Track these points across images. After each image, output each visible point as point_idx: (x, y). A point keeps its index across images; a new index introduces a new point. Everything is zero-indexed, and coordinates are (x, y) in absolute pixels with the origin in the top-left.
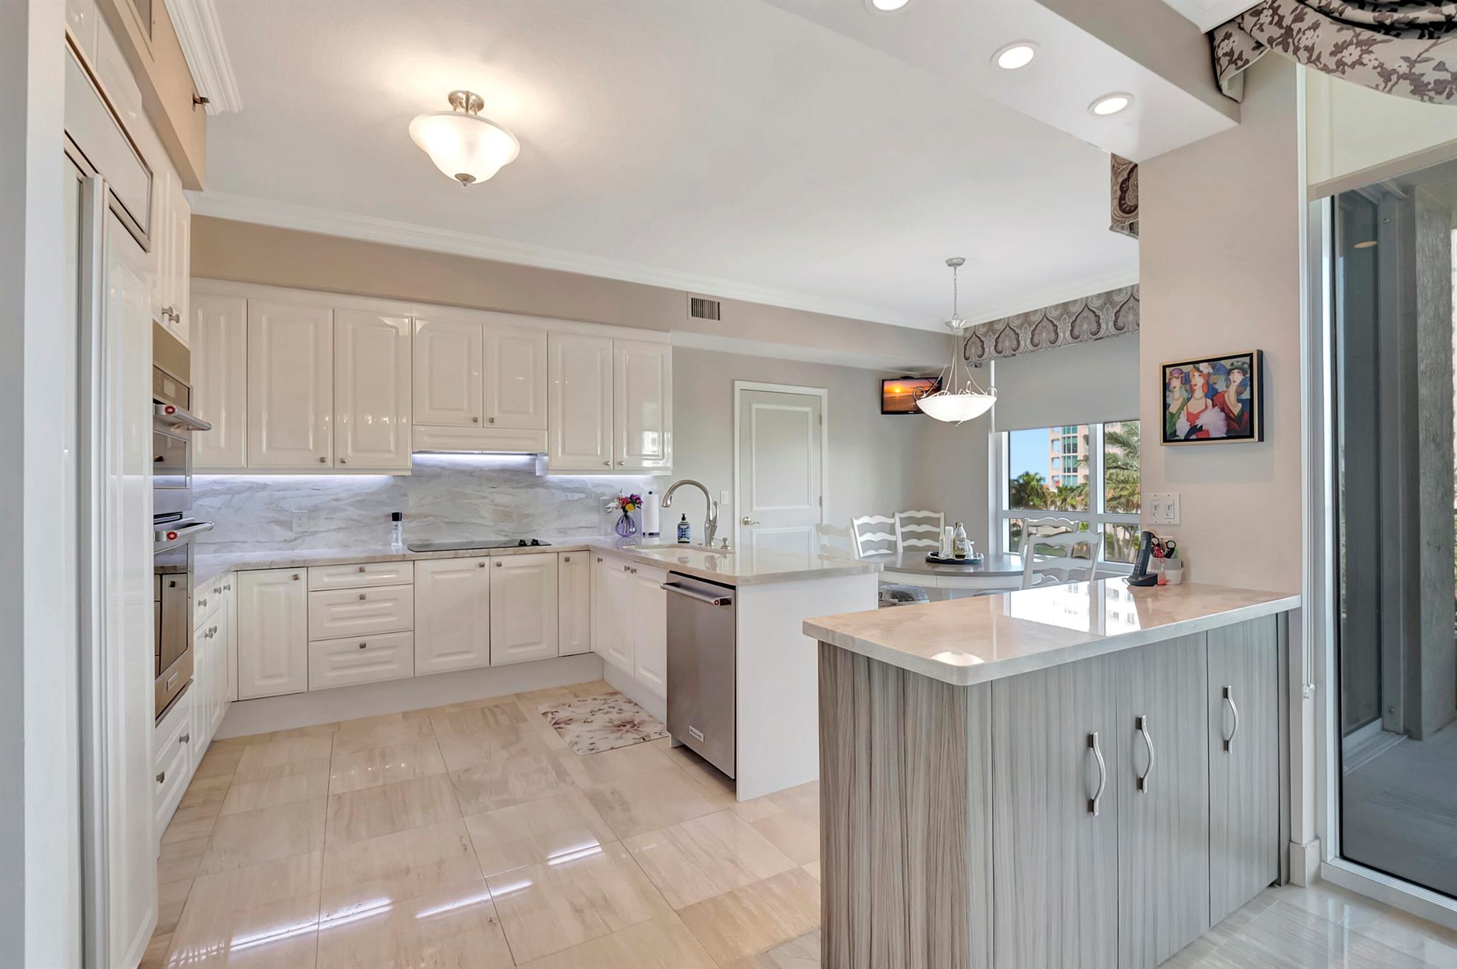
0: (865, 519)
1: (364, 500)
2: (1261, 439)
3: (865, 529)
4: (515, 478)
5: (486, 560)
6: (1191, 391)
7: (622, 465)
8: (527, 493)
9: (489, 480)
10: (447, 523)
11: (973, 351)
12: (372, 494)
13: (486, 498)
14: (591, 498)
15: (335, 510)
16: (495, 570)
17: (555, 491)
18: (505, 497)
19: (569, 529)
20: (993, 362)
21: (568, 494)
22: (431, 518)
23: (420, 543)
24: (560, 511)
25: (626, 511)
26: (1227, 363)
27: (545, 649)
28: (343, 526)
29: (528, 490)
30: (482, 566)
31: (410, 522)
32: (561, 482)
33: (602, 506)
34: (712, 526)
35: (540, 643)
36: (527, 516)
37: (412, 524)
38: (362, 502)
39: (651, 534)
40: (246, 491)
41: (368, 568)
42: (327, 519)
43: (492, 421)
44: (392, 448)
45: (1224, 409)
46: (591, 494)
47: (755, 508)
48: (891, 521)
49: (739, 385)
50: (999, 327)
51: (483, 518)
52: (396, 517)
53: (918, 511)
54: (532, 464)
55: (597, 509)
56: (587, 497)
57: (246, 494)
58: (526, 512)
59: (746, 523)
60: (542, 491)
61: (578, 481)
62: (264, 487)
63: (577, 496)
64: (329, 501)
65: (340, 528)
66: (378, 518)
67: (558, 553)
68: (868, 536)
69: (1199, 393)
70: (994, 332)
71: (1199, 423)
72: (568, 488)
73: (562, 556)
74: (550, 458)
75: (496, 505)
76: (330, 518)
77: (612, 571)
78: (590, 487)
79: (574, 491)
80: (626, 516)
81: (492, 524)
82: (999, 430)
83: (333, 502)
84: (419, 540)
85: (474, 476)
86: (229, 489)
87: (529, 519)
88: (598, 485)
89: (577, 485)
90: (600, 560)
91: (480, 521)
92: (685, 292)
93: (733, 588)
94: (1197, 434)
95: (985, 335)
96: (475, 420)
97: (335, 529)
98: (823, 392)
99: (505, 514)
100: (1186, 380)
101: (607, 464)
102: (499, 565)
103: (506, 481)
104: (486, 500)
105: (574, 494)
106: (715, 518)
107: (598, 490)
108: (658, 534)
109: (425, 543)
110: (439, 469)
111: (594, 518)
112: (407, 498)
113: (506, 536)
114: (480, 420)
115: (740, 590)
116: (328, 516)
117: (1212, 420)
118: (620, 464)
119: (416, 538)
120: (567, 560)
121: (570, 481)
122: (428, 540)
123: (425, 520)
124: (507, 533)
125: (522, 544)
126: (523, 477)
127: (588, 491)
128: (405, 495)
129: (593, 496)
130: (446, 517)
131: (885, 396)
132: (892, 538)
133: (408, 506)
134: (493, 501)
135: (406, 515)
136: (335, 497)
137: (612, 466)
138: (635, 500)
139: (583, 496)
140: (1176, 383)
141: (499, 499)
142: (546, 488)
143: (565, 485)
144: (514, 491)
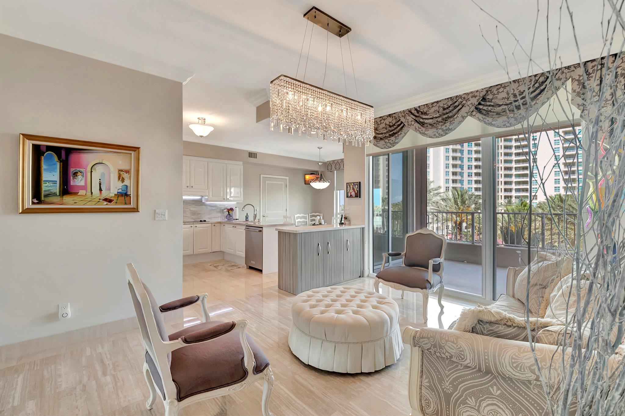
0: (298, 215)
2: (360, 197)
3: (298, 218)
5: (193, 225)
6: (350, 188)
7: (229, 199)
11: (329, 168)
16: (195, 228)
17: (208, 207)
18: (194, 208)
19: (214, 217)
20: (335, 171)
21: (212, 208)
24: (210, 212)
25: (229, 212)
26: (355, 183)
27: (208, 250)
29: (200, 206)
30: (192, 227)
33: (222, 211)
34: (255, 216)
35: (207, 248)
36: (200, 214)
39: (236, 219)
43: (192, 187)
45: (355, 192)
47: (266, 212)
48: (306, 215)
49: (262, 176)
50: (336, 162)
51: (187, 214)
53: (315, 213)
54: (201, 199)
55: (220, 212)
59: (264, 216)
60: (204, 207)
61: (214, 204)
63: (214, 208)
68: (299, 220)
69: (351, 189)
70: (335, 163)
71: (351, 194)
73: (213, 224)
74: (207, 197)
75: (191, 211)
77: (228, 228)
78: (218, 206)
80: (229, 214)
81: (190, 216)
82: (337, 190)
87: (202, 215)
88: (220, 205)
90: (224, 225)
92: (246, 151)
93: (262, 228)
94: (351, 196)
95: (332, 163)
96: (188, 187)
98: (287, 178)
99: (194, 213)
100: (350, 186)
101: (224, 199)
102: (196, 227)
103: (194, 204)
106: (256, 214)
107: (221, 207)
108: (238, 219)
111: (219, 215)
113: (196, 219)
114: (189, 187)
115: (264, 228)
117: (353, 194)
120: (214, 225)
121: (212, 204)
125: (201, 221)
126: (199, 203)
129: (219, 208)
131: (306, 179)
132: (306, 220)
134: (190, 209)
137: (226, 200)
138: (232, 209)
139: (216, 208)
140: (348, 186)
141: (192, 209)
142: (206, 206)
143: (211, 205)
144: (196, 207)
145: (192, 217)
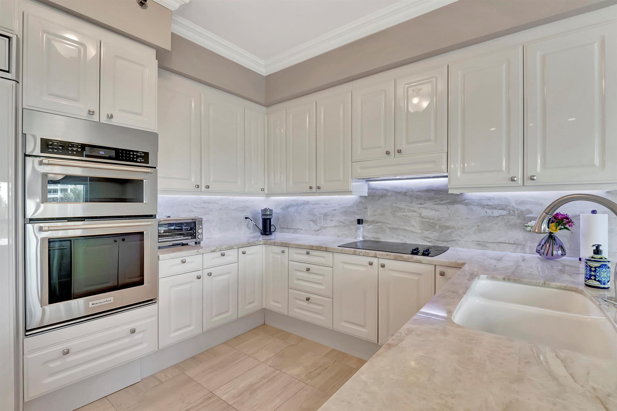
1: (346, 211)
4: (438, 196)
5: (375, 261)
7: (534, 180)
8: (448, 208)
9: (418, 198)
10: (389, 228)
12: (350, 207)
13: (415, 211)
14: (514, 215)
15: (334, 216)
17: (475, 208)
18: (429, 211)
19: (488, 242)
21: (488, 211)
22: (380, 224)
23: (374, 240)
24: (479, 226)
28: (337, 225)
29: (449, 206)
30: (371, 264)
31: (368, 225)
32: (480, 199)
36: (448, 228)
37: (370, 227)
38: (345, 211)
40: (302, 205)
41: (312, 252)
42: (330, 220)
43: (400, 152)
44: (341, 178)
46: (514, 211)
51: (413, 226)
52: (360, 222)
56: (509, 214)
57: (302, 206)
58: (447, 225)
60: (461, 208)
62: (307, 203)
63: (497, 213)
64: (331, 211)
65: (336, 226)
66: (352, 222)
67: (435, 265)
72: (488, 205)
73: (438, 269)
74: (449, 181)
75: (422, 217)
76: (332, 220)
78: (513, 204)
79: (495, 208)
80: (551, 237)
81: (420, 231)
83: (333, 211)
84: (374, 238)
85: (407, 196)
86: (297, 204)
87: (449, 230)
88: (522, 203)
89: (497, 202)
91: (411, 229)
96: (388, 153)
97: (334, 226)
101: (514, 180)
102: (383, 266)
103: (430, 199)
104: (415, 214)
105: (495, 211)
107: (523, 208)
109: (376, 240)
110: (385, 191)
111: (515, 235)
112: (366, 210)
113: (429, 242)
114: (392, 152)
116: (331, 219)
118: (532, 179)
119: (370, 236)
120: (442, 273)
121: (490, 198)
122: (378, 238)
123: (377, 225)
124: (431, 240)
127: (511, 208)
128: (366, 208)
129: (516, 213)
130: (389, 224)
133: (368, 216)
134: (420, 214)
135: (365, 221)
136: (334, 209)
137: (520, 182)
139: (504, 212)
141: (426, 213)
142: (467, 204)
143: (485, 202)
144: (436, 207)
145: (426, 233)
